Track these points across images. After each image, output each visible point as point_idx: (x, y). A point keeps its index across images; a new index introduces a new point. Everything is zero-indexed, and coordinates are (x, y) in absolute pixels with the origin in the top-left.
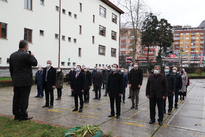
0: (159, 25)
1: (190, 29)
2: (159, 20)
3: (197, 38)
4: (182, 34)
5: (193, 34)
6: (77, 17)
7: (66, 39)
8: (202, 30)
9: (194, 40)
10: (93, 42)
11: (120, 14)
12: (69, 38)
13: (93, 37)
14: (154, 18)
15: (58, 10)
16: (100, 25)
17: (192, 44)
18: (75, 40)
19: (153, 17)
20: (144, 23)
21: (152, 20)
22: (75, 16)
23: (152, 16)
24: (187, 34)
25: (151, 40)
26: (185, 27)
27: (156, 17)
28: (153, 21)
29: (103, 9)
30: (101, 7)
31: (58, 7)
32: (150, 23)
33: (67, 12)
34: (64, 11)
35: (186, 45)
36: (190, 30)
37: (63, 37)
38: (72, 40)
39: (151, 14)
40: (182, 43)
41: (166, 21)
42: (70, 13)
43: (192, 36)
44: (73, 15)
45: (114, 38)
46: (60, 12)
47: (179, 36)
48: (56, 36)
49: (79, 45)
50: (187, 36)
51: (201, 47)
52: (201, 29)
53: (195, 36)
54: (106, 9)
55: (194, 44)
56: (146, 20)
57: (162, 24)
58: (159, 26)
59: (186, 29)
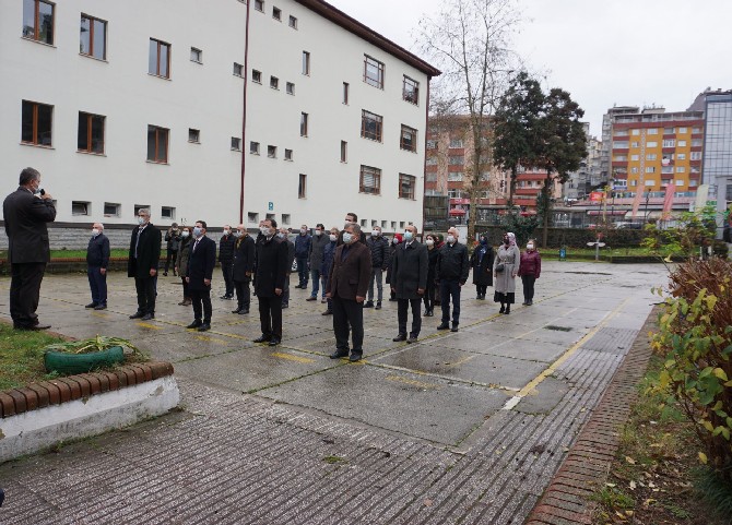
0: (544, 106)
1: (659, 116)
2: (546, 92)
3: (682, 144)
4: (635, 132)
5: (667, 132)
6: (296, 89)
7: (263, 149)
8: (697, 118)
9: (672, 151)
10: (343, 158)
11: (429, 78)
12: (272, 149)
13: (344, 143)
14: (532, 87)
15: (240, 73)
16: (364, 111)
17: (666, 161)
18: (288, 153)
19: (528, 84)
20: (504, 102)
21: (525, 93)
22: (290, 86)
23: (526, 82)
24: (653, 132)
25: (520, 150)
26: (646, 112)
27: (537, 84)
28: (528, 96)
29: (376, 64)
30: (369, 60)
31: (240, 67)
32: (518, 101)
33: (265, 79)
34: (257, 75)
35: (648, 164)
36: (662, 120)
37: (255, 146)
38: (280, 153)
39: (523, 75)
40: (634, 158)
41: (565, 96)
42: (274, 81)
43: (665, 137)
44: (282, 85)
45: (408, 144)
46: (245, 79)
47: (626, 139)
48: (235, 142)
49: (299, 164)
50: (651, 138)
51: (694, 171)
52: (692, 118)
53: (673, 137)
54: (383, 65)
55: (672, 163)
56: (507, 94)
57: (554, 104)
58: (545, 111)
59: (650, 116)
